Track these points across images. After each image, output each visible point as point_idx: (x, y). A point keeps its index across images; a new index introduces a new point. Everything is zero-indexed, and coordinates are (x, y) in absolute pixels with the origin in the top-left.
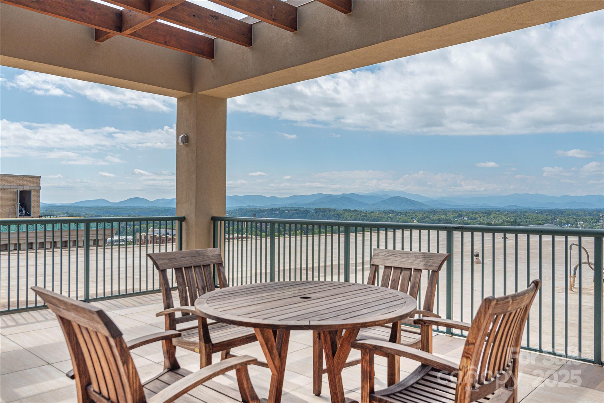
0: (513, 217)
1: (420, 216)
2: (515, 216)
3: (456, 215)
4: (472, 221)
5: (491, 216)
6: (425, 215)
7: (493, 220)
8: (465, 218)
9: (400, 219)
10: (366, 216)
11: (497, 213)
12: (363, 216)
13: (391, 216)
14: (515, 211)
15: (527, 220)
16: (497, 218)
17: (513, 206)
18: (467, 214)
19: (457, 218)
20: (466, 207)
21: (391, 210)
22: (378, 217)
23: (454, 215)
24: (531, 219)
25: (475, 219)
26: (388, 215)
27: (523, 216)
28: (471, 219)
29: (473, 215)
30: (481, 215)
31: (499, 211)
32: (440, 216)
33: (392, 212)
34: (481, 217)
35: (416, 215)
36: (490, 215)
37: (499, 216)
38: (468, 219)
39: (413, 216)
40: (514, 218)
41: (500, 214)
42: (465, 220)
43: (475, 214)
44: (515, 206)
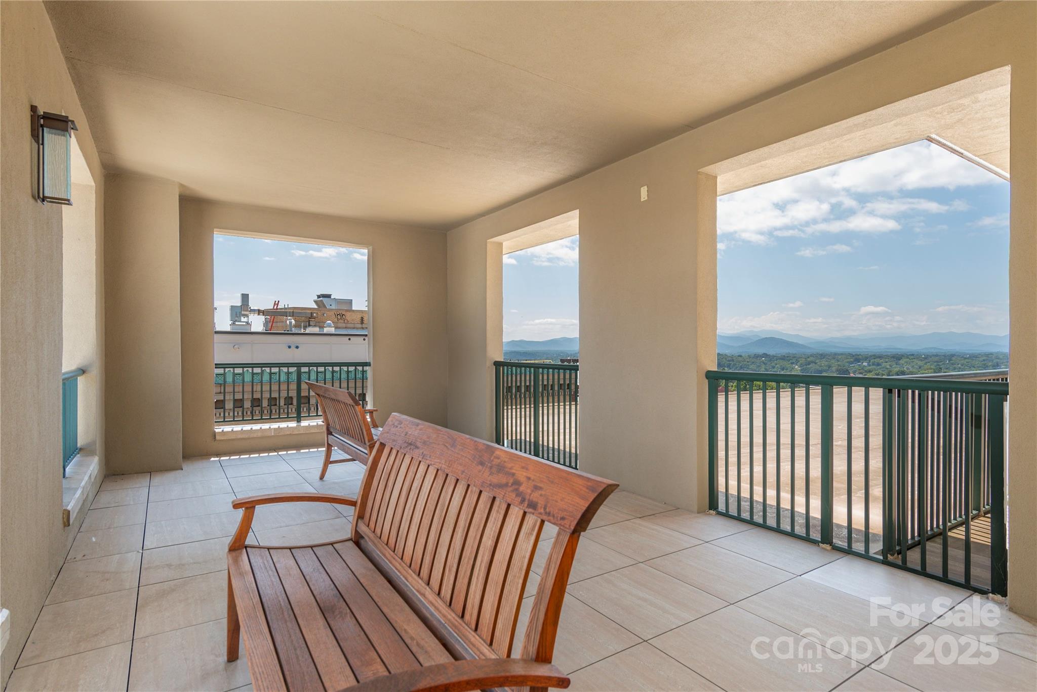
0: (935, 362)
1: (802, 361)
2: (937, 362)
3: (852, 360)
4: (874, 367)
5: (901, 362)
6: (809, 359)
7: (904, 366)
8: (864, 364)
9: (776, 364)
10: (733, 360)
11: (909, 357)
12: (729, 361)
13: (765, 361)
14: (937, 355)
15: (955, 366)
16: (910, 363)
17: (932, 348)
18: (866, 358)
19: (853, 363)
20: (864, 350)
21: (764, 354)
22: (748, 362)
23: (848, 360)
24: (962, 365)
25: (878, 365)
26: (760, 359)
27: (949, 361)
28: (873, 364)
29: (876, 360)
30: (887, 360)
31: (913, 355)
32: (829, 362)
33: (765, 355)
34: (886, 362)
35: (797, 360)
36: (900, 360)
37: (913, 362)
38: (868, 365)
39: (793, 361)
40: (935, 364)
41: (914, 359)
42: (865, 366)
43: (878, 359)
44: (935, 348)
